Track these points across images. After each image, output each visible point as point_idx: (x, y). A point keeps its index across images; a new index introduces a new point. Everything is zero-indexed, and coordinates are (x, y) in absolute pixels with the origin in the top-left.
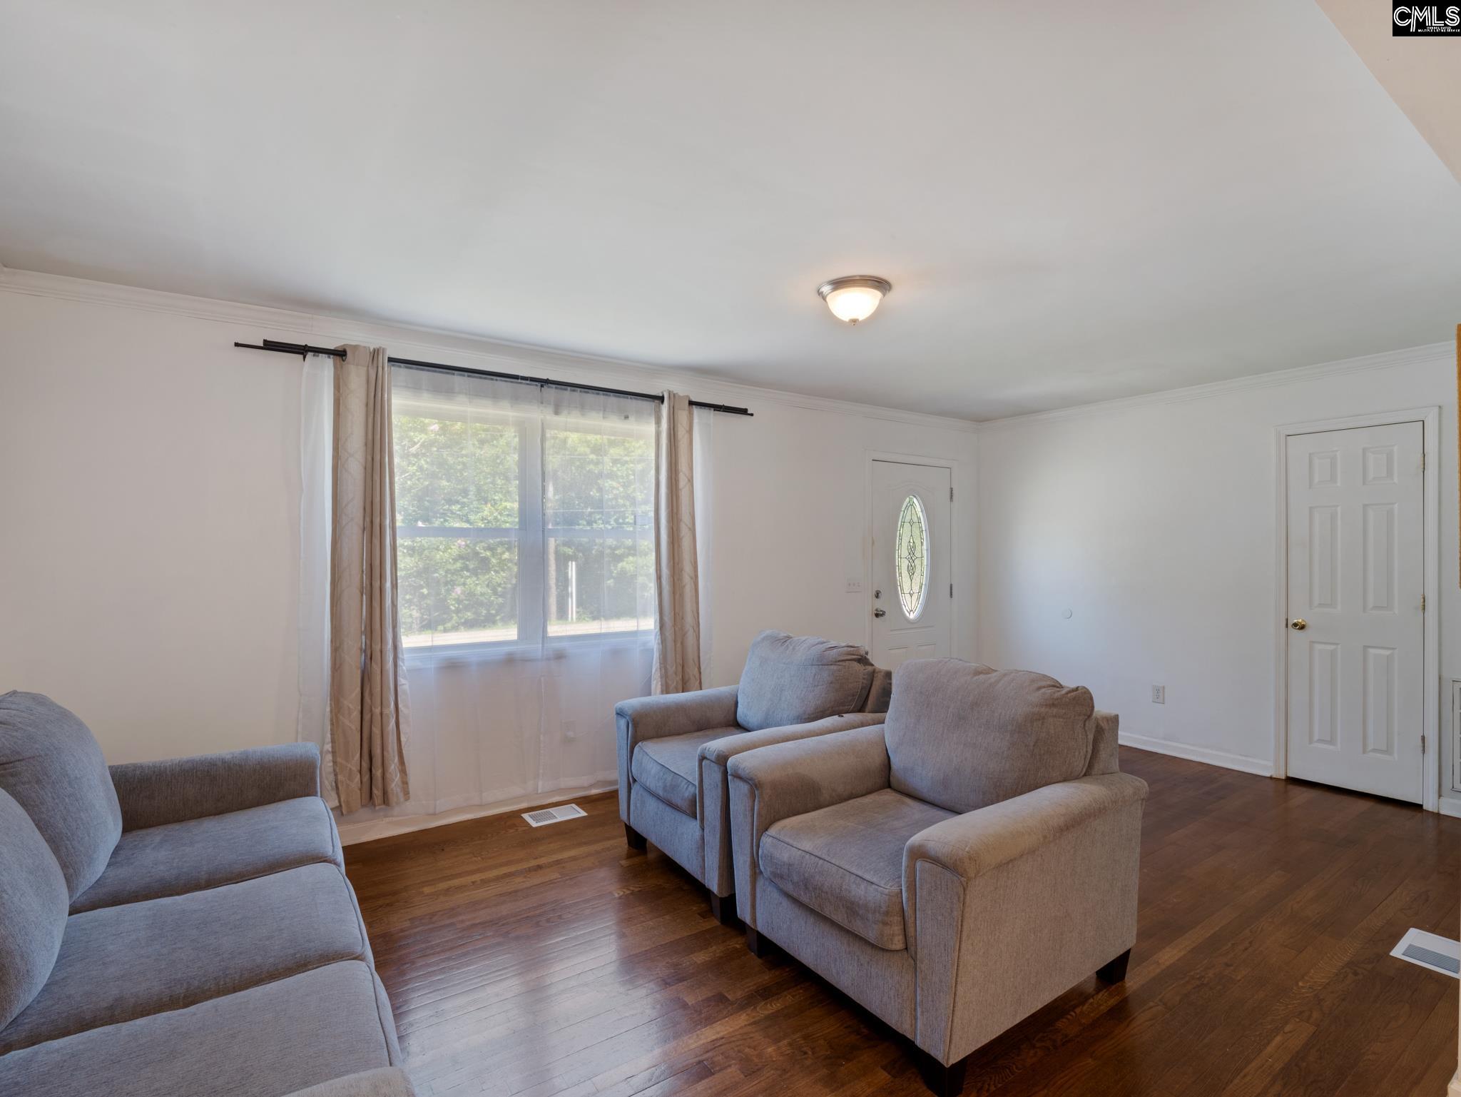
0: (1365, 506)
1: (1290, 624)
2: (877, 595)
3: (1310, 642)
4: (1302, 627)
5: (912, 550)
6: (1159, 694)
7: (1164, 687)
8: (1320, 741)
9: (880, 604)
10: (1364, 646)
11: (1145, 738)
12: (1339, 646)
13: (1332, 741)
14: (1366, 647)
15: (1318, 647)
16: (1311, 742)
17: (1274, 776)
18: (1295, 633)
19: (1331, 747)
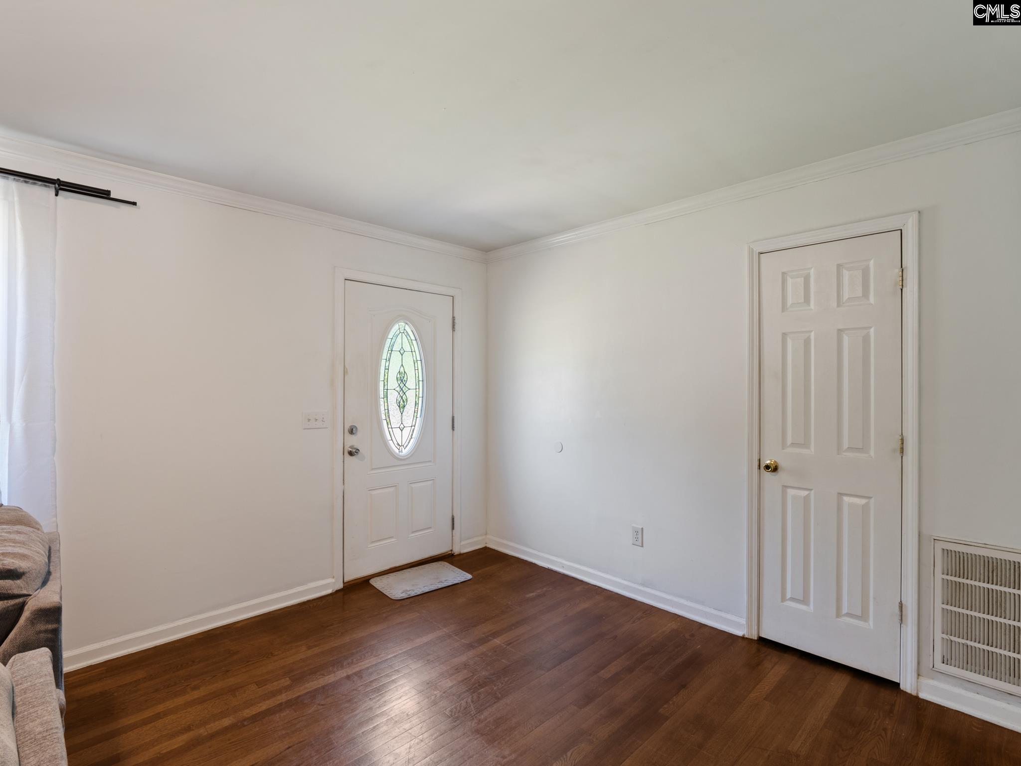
0: (840, 331)
1: (763, 465)
2: (351, 431)
3: (783, 486)
4: (775, 469)
5: (402, 379)
6: (639, 536)
7: (642, 529)
8: (792, 599)
9: (352, 441)
10: (839, 493)
11: (626, 583)
12: (812, 492)
13: (805, 601)
14: (840, 495)
15: (791, 492)
16: (783, 599)
17: (746, 636)
18: (767, 475)
19: (802, 607)
